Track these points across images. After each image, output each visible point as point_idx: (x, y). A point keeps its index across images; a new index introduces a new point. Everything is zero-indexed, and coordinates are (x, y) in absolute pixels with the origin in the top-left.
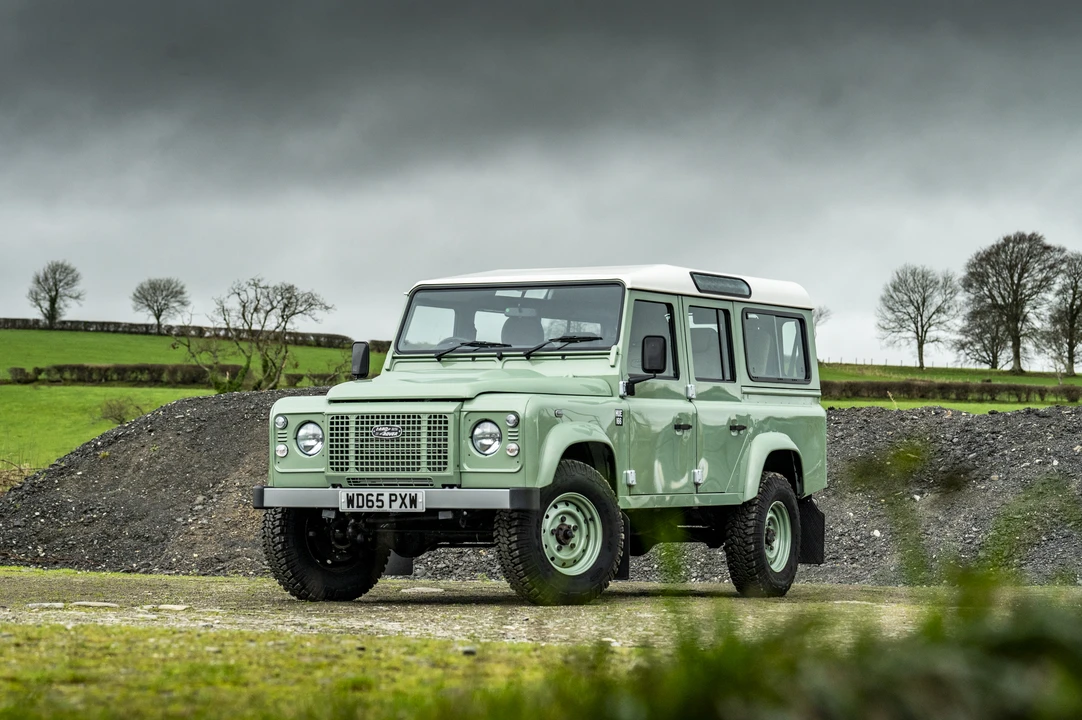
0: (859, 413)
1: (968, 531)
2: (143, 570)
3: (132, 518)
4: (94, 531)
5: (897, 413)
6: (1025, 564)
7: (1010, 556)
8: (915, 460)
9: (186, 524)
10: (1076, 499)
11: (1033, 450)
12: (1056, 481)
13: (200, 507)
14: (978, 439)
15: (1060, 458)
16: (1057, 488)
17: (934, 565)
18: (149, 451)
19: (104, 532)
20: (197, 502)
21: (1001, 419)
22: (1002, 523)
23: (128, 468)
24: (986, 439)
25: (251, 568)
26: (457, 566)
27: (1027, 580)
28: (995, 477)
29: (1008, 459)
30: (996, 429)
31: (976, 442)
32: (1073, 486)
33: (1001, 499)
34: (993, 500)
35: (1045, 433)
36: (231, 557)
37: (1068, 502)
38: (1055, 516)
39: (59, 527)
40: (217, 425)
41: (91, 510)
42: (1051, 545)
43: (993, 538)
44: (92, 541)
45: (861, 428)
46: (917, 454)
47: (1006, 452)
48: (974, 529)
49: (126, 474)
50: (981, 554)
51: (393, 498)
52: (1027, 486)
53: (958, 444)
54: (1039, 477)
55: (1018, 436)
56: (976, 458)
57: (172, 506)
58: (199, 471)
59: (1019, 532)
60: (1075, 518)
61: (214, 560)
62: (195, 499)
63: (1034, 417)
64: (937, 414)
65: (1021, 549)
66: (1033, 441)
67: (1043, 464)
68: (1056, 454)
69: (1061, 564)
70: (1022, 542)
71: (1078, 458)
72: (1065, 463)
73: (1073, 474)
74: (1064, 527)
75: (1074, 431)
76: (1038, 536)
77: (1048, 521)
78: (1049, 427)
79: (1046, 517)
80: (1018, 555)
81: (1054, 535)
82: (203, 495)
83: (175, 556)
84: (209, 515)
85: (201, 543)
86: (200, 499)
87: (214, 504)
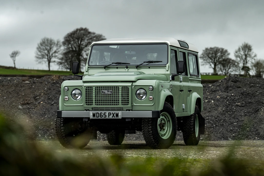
6: (210, 134)
10: (222, 113)
12: (214, 107)
15: (214, 100)
16: (215, 110)
27: (213, 139)
32: (220, 109)
35: (206, 92)
37: (219, 114)
38: (216, 118)
42: (217, 128)
51: (110, 114)
52: (205, 109)
54: (208, 106)
65: (207, 129)
67: (209, 102)
69: (222, 134)
70: (208, 127)
71: (219, 100)
72: (216, 102)
73: (219, 105)
74: (220, 122)
75: (215, 91)
76: (212, 125)
77: (214, 120)
78: (206, 90)
79: (213, 119)
80: (207, 131)
81: (217, 124)
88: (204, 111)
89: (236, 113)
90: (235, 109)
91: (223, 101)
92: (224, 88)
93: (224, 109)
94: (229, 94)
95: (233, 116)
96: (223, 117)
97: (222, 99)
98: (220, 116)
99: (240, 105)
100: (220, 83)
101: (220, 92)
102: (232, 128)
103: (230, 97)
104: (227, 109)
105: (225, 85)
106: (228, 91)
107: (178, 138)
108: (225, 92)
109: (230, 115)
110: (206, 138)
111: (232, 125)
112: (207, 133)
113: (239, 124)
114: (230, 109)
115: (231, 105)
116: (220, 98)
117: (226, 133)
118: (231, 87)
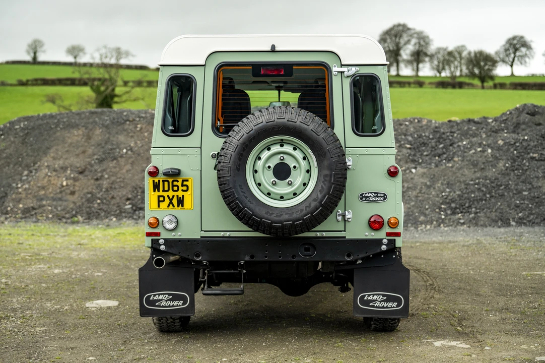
1: (444, 191)
6: (479, 212)
7: (470, 207)
8: (410, 148)
9: (17, 188)
10: (503, 172)
11: (476, 143)
12: (491, 161)
13: (25, 178)
14: (443, 136)
15: (492, 148)
16: (492, 166)
17: (427, 212)
20: (24, 175)
21: (455, 124)
22: (463, 186)
24: (448, 136)
25: (51, 213)
28: (456, 159)
29: (462, 148)
30: (453, 130)
31: (442, 138)
32: (501, 165)
33: (461, 172)
34: (456, 173)
35: (480, 132)
36: (41, 206)
37: (499, 174)
38: (492, 182)
40: (37, 132)
42: (493, 200)
43: (459, 196)
46: (411, 145)
47: (460, 144)
48: (448, 190)
50: (453, 205)
52: (475, 165)
53: (432, 139)
54: (480, 159)
55: (465, 134)
56: (443, 148)
57: (11, 177)
58: (26, 157)
59: (473, 192)
60: (504, 183)
61: (31, 209)
62: (23, 173)
63: (472, 124)
64: (419, 121)
65: (476, 202)
66: (474, 137)
67: (483, 151)
68: (489, 146)
69: (500, 213)
70: (476, 198)
71: (502, 148)
72: (495, 151)
73: (500, 158)
74: (499, 189)
75: (496, 132)
76: (485, 195)
77: (489, 186)
78: (482, 129)
79: (487, 183)
80: (474, 206)
81: (493, 194)
82: (28, 170)
83: (9, 206)
84: (29, 182)
85: (24, 198)
86: (26, 173)
87: (32, 176)
88: (473, 168)
89: (528, 173)
90: (527, 164)
91: (508, 150)
92: (513, 126)
93: (507, 165)
94: (519, 136)
95: (523, 177)
96: (504, 180)
97: (506, 146)
98: (500, 179)
99: (537, 158)
100: (508, 116)
101: (506, 133)
102: (519, 201)
103: (521, 143)
104: (514, 165)
105: (514, 120)
106: (520, 130)
107: (420, 220)
108: (514, 132)
109: (518, 175)
110: (470, 221)
111: (520, 196)
112: (474, 209)
113: (532, 195)
114: (519, 165)
115: (521, 157)
116: (504, 144)
117: (507, 211)
118: (524, 123)
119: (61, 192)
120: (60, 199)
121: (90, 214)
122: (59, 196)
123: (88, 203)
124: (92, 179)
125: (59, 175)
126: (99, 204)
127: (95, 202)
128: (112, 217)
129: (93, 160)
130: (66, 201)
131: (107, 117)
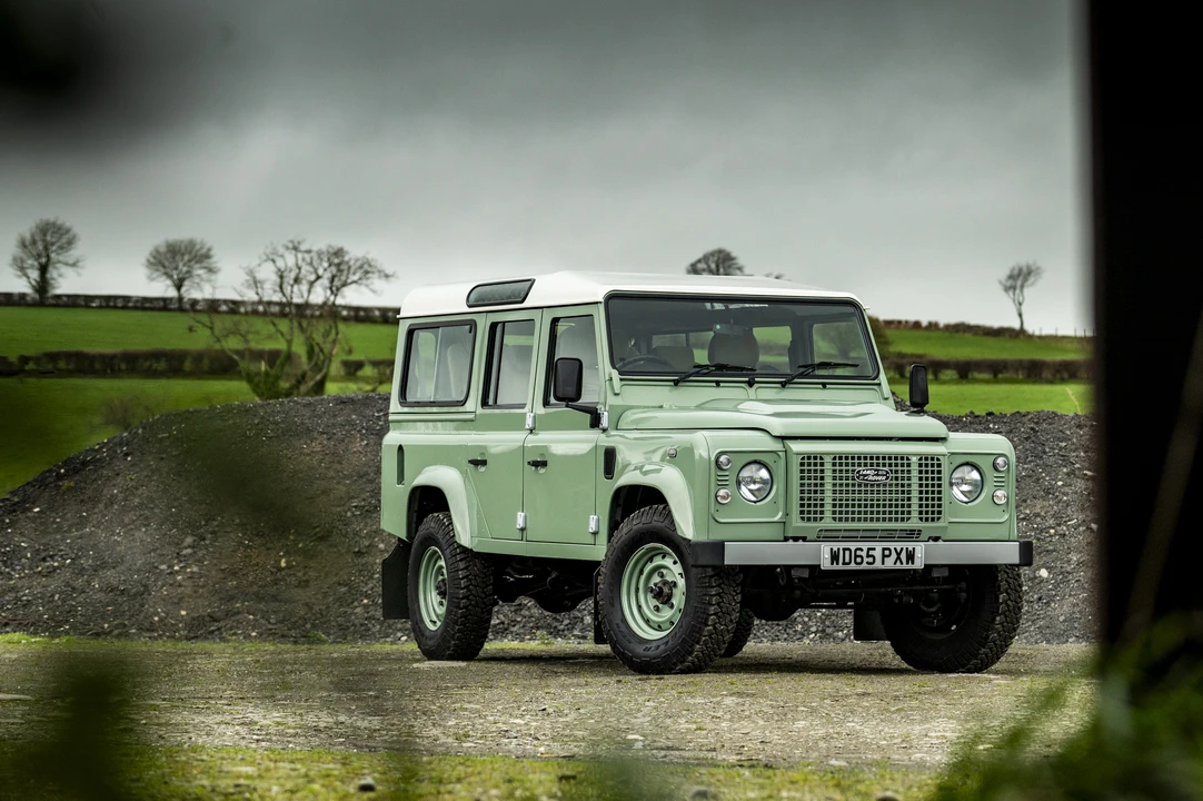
0: (1025, 419)
2: (116, 632)
3: (103, 566)
4: (54, 584)
5: (1073, 418)
9: (171, 573)
13: (189, 551)
18: (126, 481)
19: (67, 585)
20: (185, 544)
23: (99, 501)
25: (254, 628)
26: (514, 623)
36: (228, 614)
39: (11, 579)
40: (211, 446)
41: (51, 557)
44: (53, 596)
45: (1027, 439)
49: (96, 510)
57: (154, 550)
58: (188, 505)
61: (207, 619)
62: (183, 541)
82: (193, 535)
83: (157, 614)
84: (200, 561)
85: (190, 597)
86: (189, 540)
87: (206, 547)
119: (276, 582)
120: (275, 598)
121: (348, 628)
122: (273, 590)
123: (341, 606)
124: (348, 552)
125: (269, 545)
126: (365, 606)
127: (356, 604)
128: (399, 634)
129: (349, 510)
130: (287, 601)
131: (378, 412)
